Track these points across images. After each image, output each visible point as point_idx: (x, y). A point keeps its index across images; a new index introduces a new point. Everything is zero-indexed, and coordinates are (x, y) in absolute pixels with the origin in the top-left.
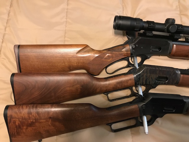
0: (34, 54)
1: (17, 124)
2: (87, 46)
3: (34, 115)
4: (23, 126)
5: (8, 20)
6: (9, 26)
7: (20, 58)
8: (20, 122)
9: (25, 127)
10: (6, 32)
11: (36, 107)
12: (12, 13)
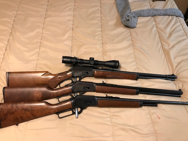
0: (18, 77)
1: (5, 113)
2: (48, 72)
3: (15, 108)
4: (8, 114)
5: (3, 58)
6: (4, 62)
7: (9, 79)
8: (7, 111)
9: (9, 115)
10: (2, 65)
11: (16, 104)
12: (6, 55)
